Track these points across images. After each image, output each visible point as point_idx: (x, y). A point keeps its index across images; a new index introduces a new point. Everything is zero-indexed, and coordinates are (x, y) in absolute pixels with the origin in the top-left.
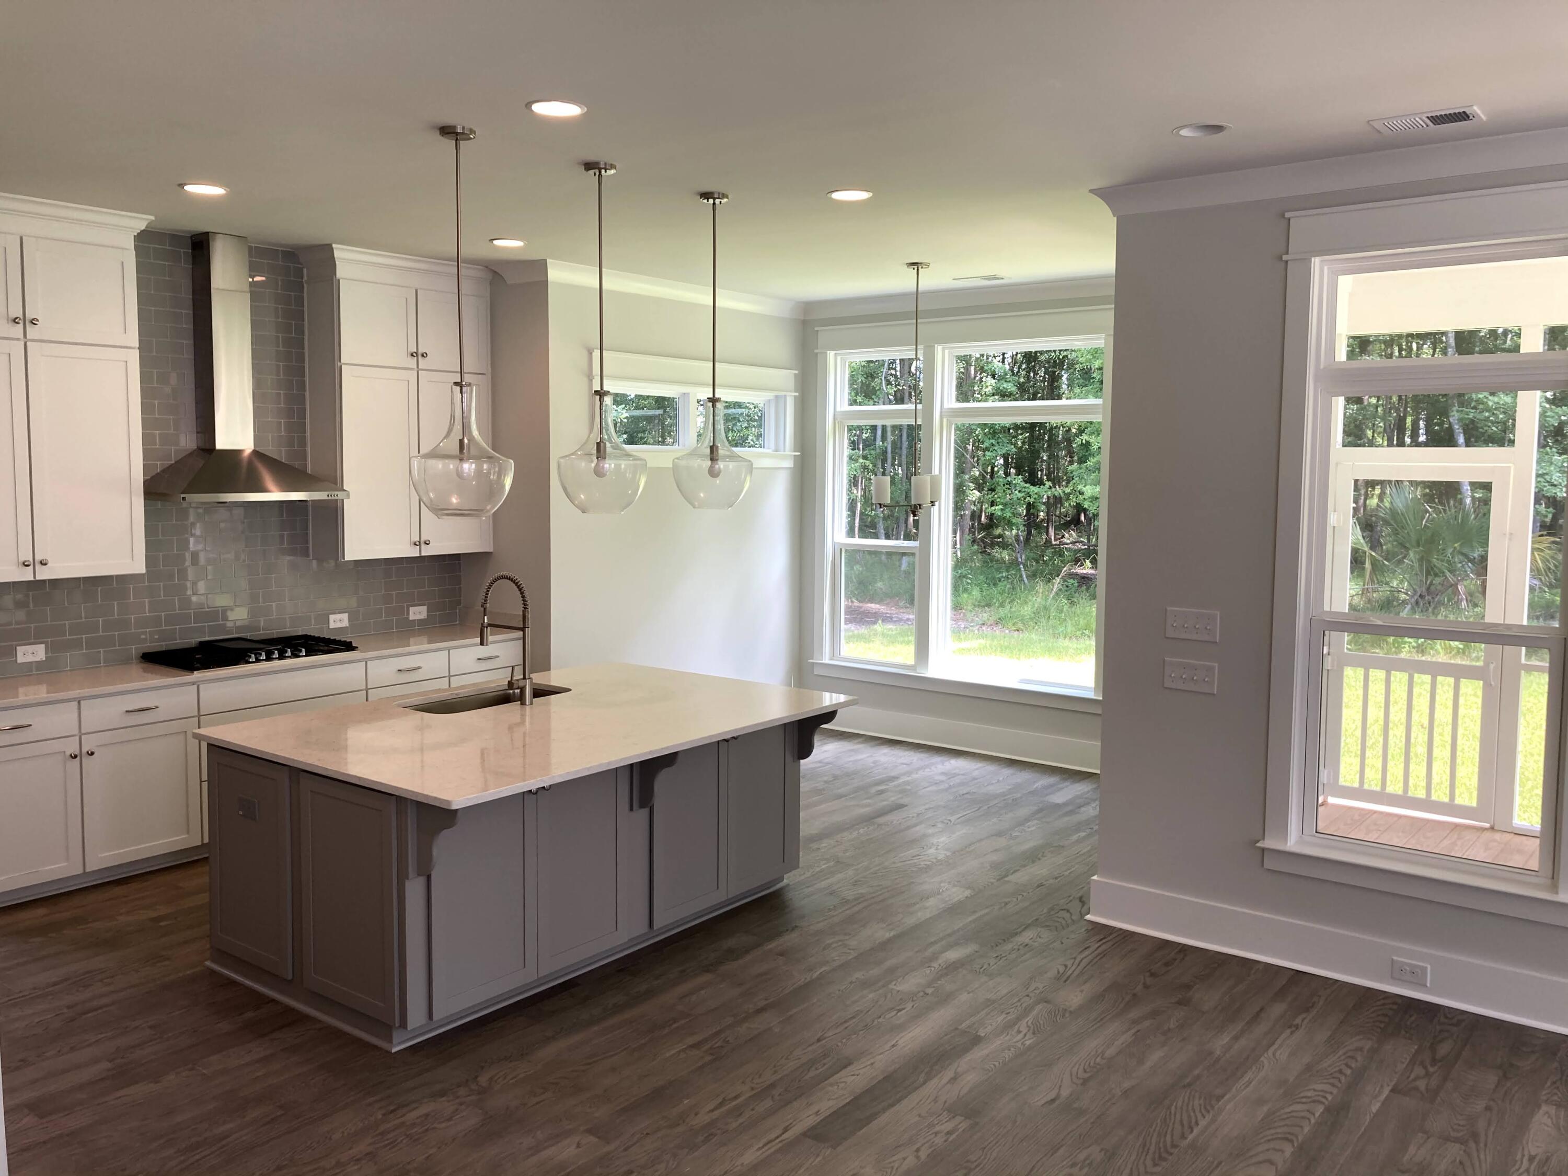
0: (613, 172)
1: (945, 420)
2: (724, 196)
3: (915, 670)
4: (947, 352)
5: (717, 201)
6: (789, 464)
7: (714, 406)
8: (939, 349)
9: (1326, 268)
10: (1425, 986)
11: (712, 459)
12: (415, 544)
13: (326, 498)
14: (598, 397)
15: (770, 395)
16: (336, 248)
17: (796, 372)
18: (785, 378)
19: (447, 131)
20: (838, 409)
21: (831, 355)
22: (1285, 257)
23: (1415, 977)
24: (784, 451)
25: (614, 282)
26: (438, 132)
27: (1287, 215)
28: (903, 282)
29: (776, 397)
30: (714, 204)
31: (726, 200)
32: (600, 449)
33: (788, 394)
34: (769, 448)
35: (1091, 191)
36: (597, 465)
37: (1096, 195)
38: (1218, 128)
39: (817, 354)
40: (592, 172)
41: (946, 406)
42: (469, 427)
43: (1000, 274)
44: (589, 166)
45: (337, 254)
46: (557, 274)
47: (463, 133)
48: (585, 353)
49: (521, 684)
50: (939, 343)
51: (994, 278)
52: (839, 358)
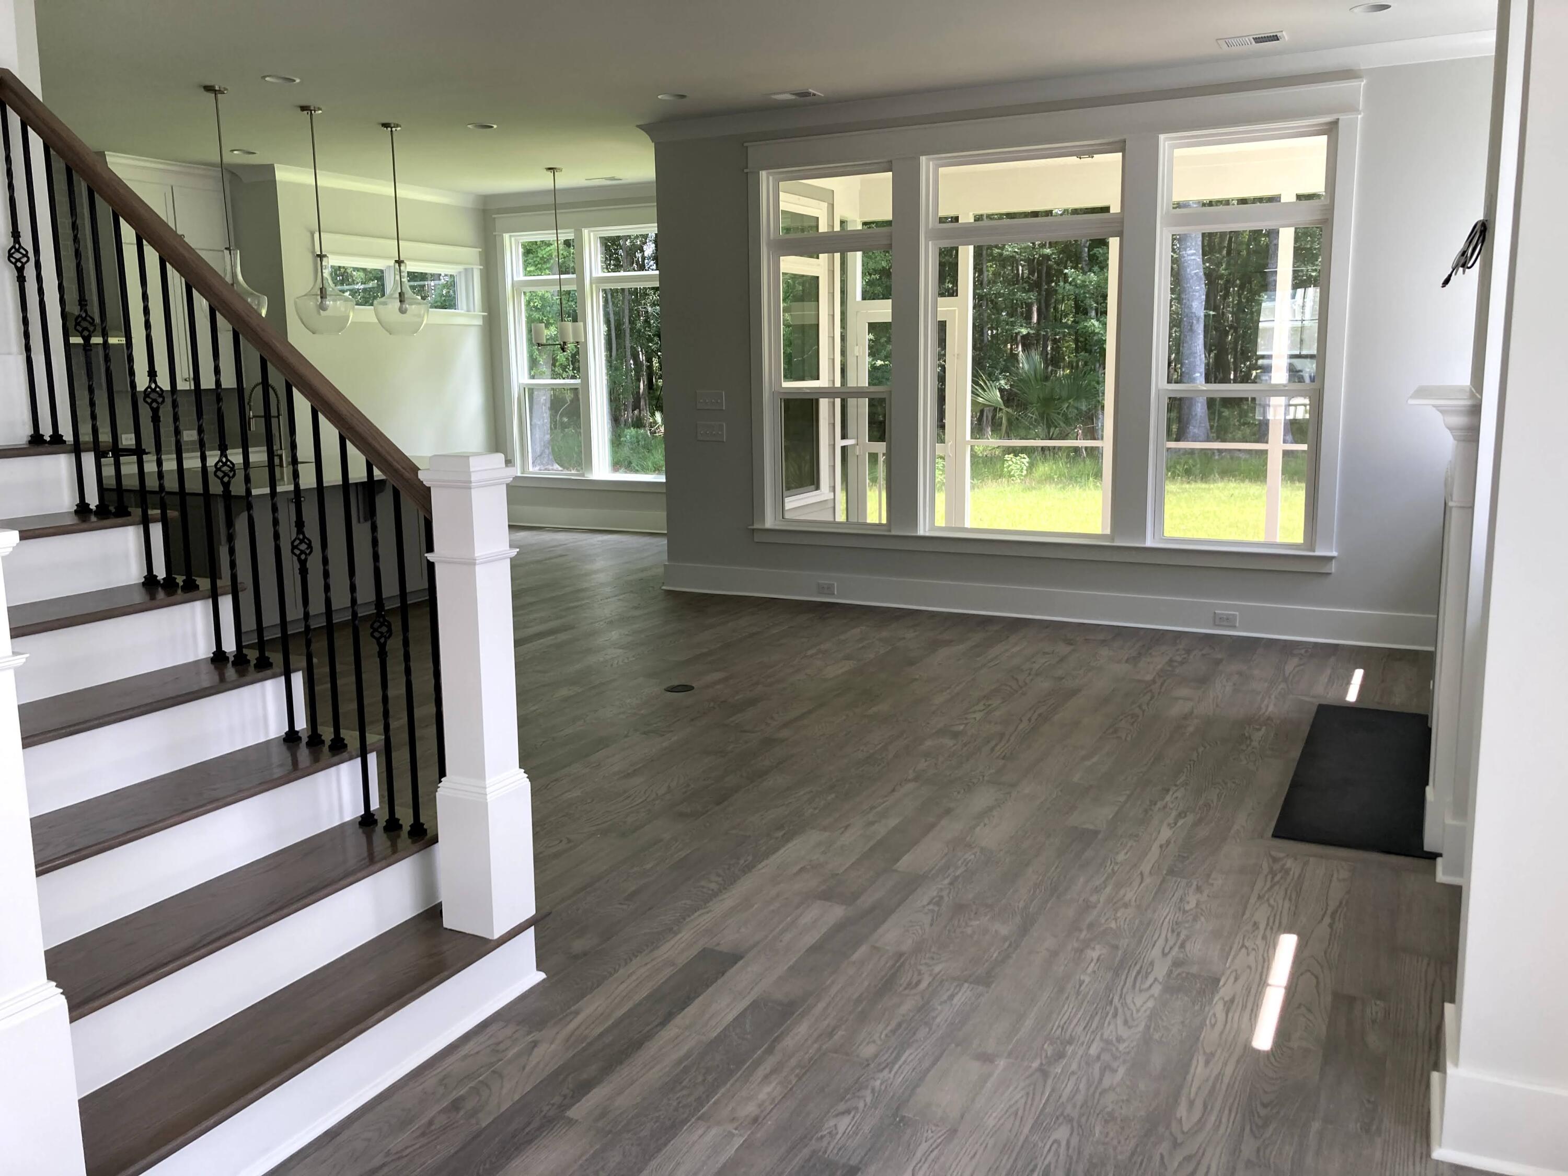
0: (320, 112)
1: (594, 286)
2: (397, 126)
3: (584, 476)
4: (592, 234)
5: (394, 129)
6: (480, 322)
7: (400, 266)
8: (585, 232)
9: (771, 178)
10: (834, 594)
11: (401, 301)
12: (186, 380)
13: (117, 342)
14: (319, 259)
15: (460, 268)
16: (109, 155)
17: (480, 250)
18: (471, 255)
19: (209, 89)
20: (515, 279)
21: (506, 236)
22: (746, 171)
23: (829, 590)
24: (474, 311)
25: (327, 181)
26: (203, 90)
27: (746, 144)
28: (544, 182)
29: (466, 270)
30: (391, 131)
31: (399, 129)
32: (323, 293)
33: (474, 267)
34: (462, 309)
35: (638, 126)
36: (322, 302)
37: (643, 130)
38: (683, 96)
39: (495, 236)
40: (306, 112)
41: (594, 275)
42: (236, 276)
43: (617, 176)
44: (304, 108)
45: (108, 159)
46: (283, 175)
47: (219, 91)
48: (309, 234)
49: (279, 452)
50: (585, 227)
51: (613, 179)
52: (513, 239)
